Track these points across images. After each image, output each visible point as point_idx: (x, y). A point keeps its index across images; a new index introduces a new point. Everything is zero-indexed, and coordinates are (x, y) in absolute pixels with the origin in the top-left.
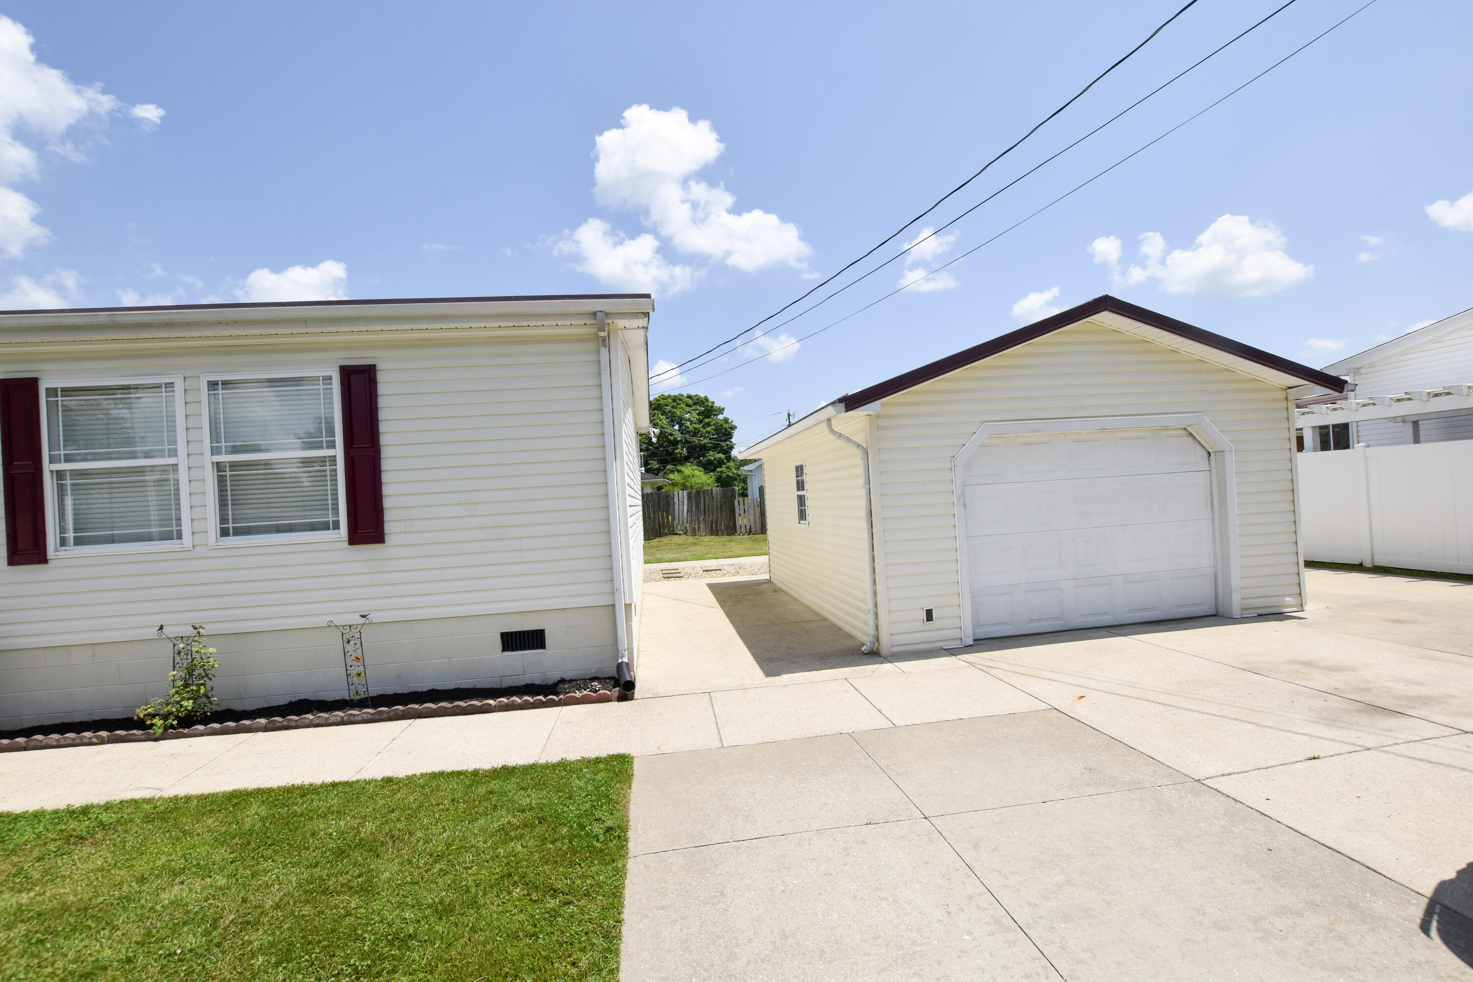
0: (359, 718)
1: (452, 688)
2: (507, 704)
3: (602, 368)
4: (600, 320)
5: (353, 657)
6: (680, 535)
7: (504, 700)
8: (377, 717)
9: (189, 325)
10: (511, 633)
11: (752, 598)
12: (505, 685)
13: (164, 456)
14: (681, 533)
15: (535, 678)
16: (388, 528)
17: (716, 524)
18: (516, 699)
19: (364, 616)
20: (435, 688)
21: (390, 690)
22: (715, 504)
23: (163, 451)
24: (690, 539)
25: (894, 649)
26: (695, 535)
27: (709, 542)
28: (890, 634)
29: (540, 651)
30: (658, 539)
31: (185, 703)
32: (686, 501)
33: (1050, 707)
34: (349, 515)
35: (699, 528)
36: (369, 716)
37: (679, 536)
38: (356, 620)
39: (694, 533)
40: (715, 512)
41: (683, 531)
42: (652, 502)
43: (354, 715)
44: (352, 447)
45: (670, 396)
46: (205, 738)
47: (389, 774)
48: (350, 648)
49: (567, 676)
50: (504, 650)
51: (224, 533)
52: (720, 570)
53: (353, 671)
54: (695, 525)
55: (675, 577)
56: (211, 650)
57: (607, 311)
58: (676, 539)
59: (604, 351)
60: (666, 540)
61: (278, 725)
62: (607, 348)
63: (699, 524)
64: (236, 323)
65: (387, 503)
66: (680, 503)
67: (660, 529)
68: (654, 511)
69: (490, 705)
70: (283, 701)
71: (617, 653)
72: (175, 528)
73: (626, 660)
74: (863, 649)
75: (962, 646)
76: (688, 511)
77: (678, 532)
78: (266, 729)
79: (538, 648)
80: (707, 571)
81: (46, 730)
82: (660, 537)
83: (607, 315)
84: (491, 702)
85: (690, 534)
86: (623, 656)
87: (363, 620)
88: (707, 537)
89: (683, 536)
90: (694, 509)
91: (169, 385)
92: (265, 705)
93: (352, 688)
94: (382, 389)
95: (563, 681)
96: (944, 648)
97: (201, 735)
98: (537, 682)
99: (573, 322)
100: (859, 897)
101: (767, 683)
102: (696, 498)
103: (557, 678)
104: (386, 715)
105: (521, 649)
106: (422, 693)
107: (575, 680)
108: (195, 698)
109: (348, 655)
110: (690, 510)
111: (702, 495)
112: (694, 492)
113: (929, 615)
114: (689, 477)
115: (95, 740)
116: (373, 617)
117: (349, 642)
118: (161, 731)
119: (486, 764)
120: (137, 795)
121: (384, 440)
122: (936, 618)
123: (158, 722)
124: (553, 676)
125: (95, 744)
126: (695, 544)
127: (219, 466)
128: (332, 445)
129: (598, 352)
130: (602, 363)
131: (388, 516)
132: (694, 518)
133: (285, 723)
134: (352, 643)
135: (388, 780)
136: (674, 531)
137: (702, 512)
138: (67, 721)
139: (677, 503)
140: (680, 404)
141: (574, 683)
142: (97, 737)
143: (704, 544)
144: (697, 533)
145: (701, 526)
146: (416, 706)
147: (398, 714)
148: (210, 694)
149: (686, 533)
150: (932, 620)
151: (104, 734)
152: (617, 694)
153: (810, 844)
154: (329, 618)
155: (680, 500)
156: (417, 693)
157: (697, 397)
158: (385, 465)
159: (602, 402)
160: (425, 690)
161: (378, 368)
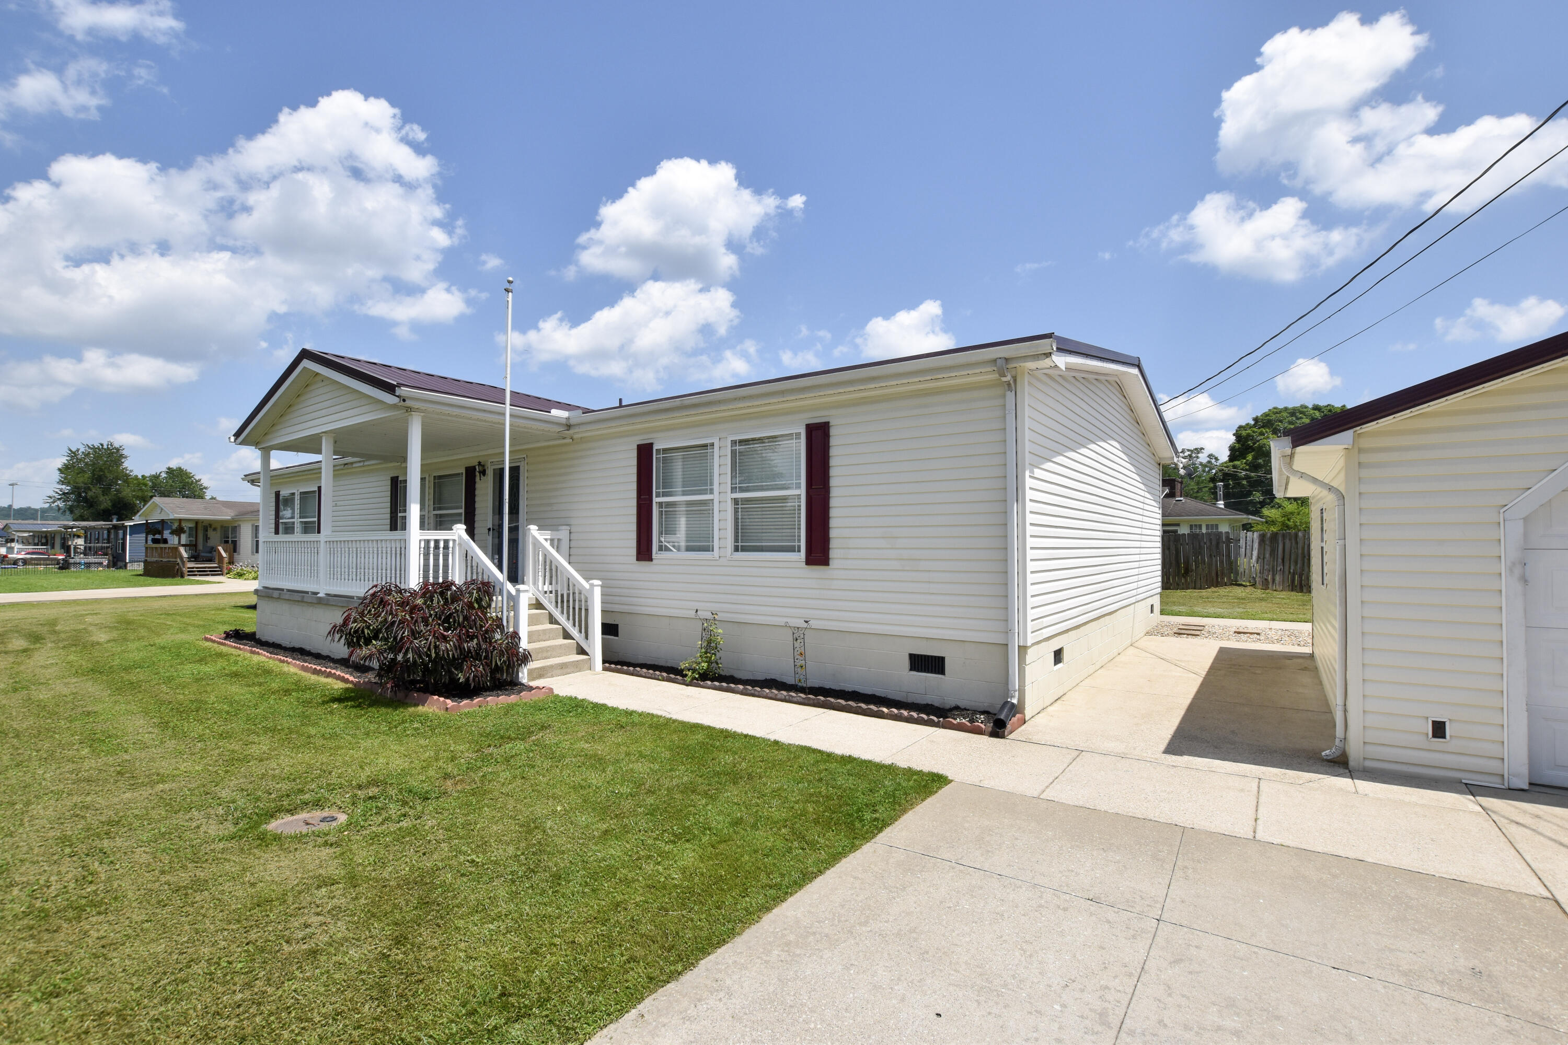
0: (795, 699)
1: (870, 693)
2: (896, 715)
3: (1007, 412)
4: (1003, 366)
5: (799, 653)
6: (1245, 586)
7: (895, 711)
8: (806, 702)
9: (720, 402)
10: (918, 655)
11: (1260, 672)
12: (910, 700)
13: (706, 494)
14: (1248, 584)
15: (932, 698)
16: (833, 554)
17: (1300, 576)
18: (905, 713)
19: (806, 622)
20: (857, 690)
21: (828, 685)
22: (1300, 551)
23: (707, 489)
24: (1259, 593)
25: (1369, 764)
26: (1267, 588)
27: (1283, 598)
28: (1364, 743)
29: (940, 676)
30: (1213, 589)
31: (703, 664)
32: (1256, 545)
33: (1549, 895)
34: (807, 542)
35: (1274, 580)
36: (801, 700)
37: (1242, 588)
38: (801, 623)
39: (1266, 585)
40: (1299, 562)
41: (1250, 582)
42: (1208, 544)
43: (792, 697)
44: (811, 488)
45: (1286, 409)
46: (711, 690)
47: (778, 739)
48: (797, 644)
49: (962, 704)
50: (911, 670)
51: (736, 549)
52: (1258, 634)
53: (799, 663)
54: (1268, 576)
55: (1188, 635)
56: (720, 631)
57: (1007, 357)
58: (1238, 591)
59: (1010, 395)
60: (1222, 591)
61: (749, 692)
62: (1013, 392)
63: (1274, 576)
64: (744, 398)
65: (833, 533)
66: (1248, 547)
67: (1217, 579)
68: (1211, 555)
69: (883, 712)
70: (761, 677)
71: (1007, 693)
72: (711, 544)
73: (1015, 701)
74: (1323, 754)
75: (1503, 787)
76: (1258, 557)
77: (1244, 583)
78: (742, 693)
79: (939, 673)
80: (1239, 633)
81: (642, 666)
82: (1216, 586)
83: (1007, 360)
84: (885, 710)
85: (1261, 587)
86: (1012, 697)
87: (805, 625)
88: (1284, 593)
89: (1249, 588)
90: (1267, 555)
91: (712, 445)
92: (752, 678)
93: (797, 676)
94: (833, 441)
95: (957, 708)
96: (1464, 781)
97: (709, 688)
98: (936, 704)
99: (983, 370)
100: (1004, 938)
101: (1156, 759)
102: (1271, 542)
103: (953, 705)
104: (811, 702)
105: (925, 672)
106: (848, 692)
107: (968, 710)
108: (710, 662)
109: (796, 650)
110: (1262, 557)
111: (1280, 539)
112: (1269, 535)
113: (1439, 729)
114: (1292, 513)
115: (660, 677)
116: (814, 624)
117: (797, 640)
118: (689, 680)
119: (839, 751)
120: (655, 712)
121: (833, 482)
122: (1451, 736)
123: (690, 673)
124: (950, 702)
125: (660, 680)
126: (1262, 600)
127: (736, 501)
128: (798, 486)
129: (1004, 396)
130: (1007, 407)
131: (833, 544)
132: (1266, 567)
133: (753, 692)
134: (799, 641)
135: (776, 743)
136: (1236, 581)
137: (1280, 560)
138: (656, 664)
139: (1244, 547)
140: (1301, 418)
141: (965, 712)
142: (662, 676)
143: (1275, 601)
144: (1270, 586)
145: (1277, 578)
146: (832, 700)
147: (819, 703)
148: (719, 661)
149: (1254, 585)
150: (1444, 737)
151: (665, 674)
152: (990, 729)
153: (1014, 890)
154: (785, 620)
155: (1248, 543)
156: (844, 691)
157: (1329, 408)
158: (833, 502)
159: (1005, 445)
160: (850, 690)
161: (831, 424)
